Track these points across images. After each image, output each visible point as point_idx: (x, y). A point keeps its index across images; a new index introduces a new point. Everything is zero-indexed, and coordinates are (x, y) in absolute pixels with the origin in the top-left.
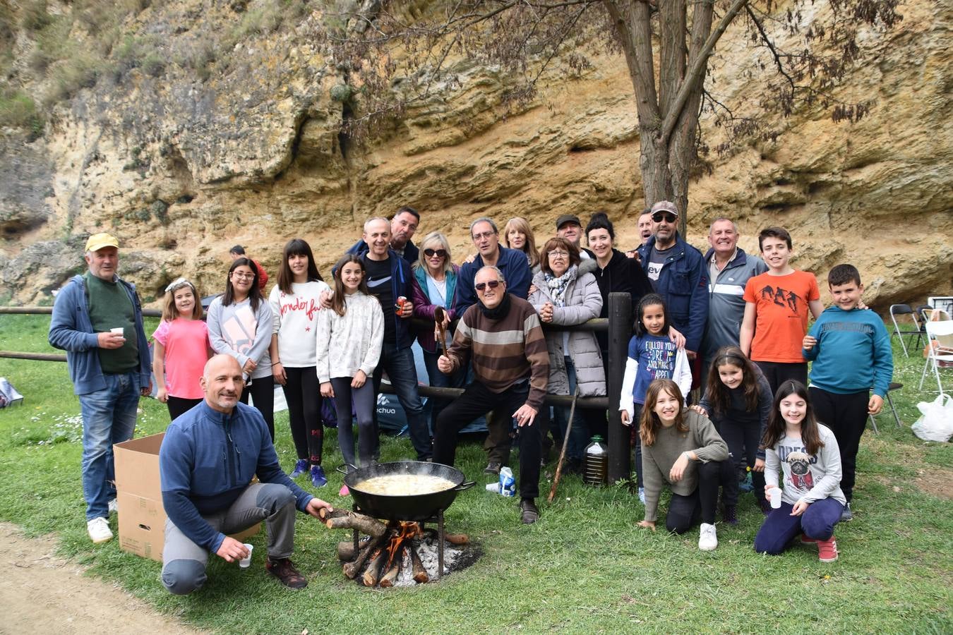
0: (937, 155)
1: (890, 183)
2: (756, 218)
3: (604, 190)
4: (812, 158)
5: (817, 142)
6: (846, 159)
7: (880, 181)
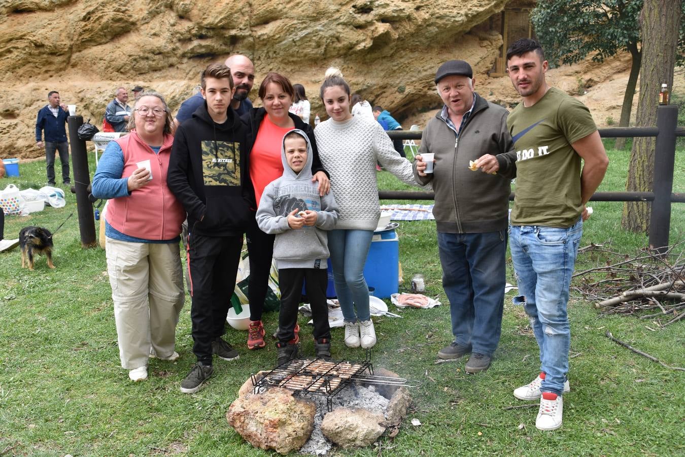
0: (318, 13)
1: (291, 36)
2: (184, 66)
3: (42, 46)
4: (217, 17)
5: (219, 4)
6: (251, 17)
7: (282, 34)
